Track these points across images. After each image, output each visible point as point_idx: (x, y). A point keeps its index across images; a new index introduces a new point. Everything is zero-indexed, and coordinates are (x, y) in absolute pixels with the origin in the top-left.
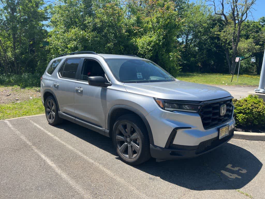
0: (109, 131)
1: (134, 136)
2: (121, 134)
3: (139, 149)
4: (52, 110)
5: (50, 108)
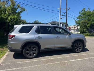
0: (72, 47)
2: (76, 46)
3: (82, 47)
4: (31, 51)
5: (29, 51)
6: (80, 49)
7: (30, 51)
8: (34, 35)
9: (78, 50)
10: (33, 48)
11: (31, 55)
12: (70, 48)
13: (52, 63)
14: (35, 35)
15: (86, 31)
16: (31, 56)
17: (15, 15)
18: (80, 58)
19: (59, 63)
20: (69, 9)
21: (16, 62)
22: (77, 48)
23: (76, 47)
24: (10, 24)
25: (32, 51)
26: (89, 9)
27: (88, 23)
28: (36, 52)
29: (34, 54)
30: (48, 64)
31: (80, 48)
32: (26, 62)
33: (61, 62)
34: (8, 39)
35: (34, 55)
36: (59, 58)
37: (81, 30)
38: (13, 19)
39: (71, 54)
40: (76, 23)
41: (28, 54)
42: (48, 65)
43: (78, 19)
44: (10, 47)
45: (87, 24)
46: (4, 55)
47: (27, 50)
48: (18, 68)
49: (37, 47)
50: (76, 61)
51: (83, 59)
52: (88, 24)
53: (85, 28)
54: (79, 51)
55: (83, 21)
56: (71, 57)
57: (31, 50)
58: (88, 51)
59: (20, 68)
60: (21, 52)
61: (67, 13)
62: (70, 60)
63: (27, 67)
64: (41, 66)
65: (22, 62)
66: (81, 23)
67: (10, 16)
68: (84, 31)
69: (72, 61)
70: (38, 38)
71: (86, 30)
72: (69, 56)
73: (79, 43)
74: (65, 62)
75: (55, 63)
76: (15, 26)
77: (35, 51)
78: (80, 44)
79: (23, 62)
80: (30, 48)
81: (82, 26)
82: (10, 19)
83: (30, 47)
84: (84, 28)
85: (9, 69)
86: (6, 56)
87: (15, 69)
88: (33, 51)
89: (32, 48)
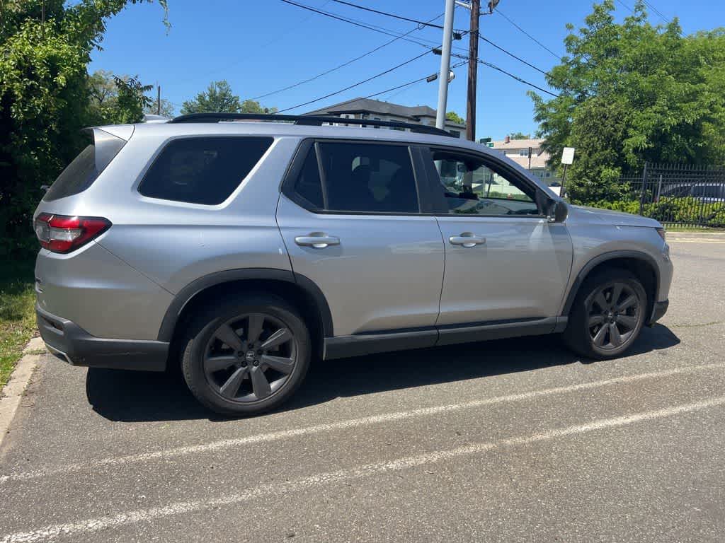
0: (567, 317)
1: (627, 303)
2: (598, 311)
3: (638, 319)
4: (250, 356)
5: (229, 352)
6: (623, 328)
7: (242, 354)
8: (270, 221)
9: (607, 339)
10: (269, 328)
11: (246, 387)
12: (555, 325)
13: (435, 457)
14: (281, 223)
15: (615, 187)
16: (252, 392)
17: (58, 30)
18: (637, 408)
19: (490, 453)
20: (492, 5)
21: (129, 447)
22: (600, 326)
23: (595, 319)
24: (17, 113)
25: (260, 352)
26: (639, 7)
27: (628, 126)
28: (294, 362)
29: (270, 381)
30: (410, 461)
31: (626, 319)
32: (212, 446)
33: (509, 442)
34: (44, 252)
35: (273, 385)
36: (477, 403)
37: (580, 176)
38: (42, 72)
39: (558, 370)
40: (538, 119)
41: (221, 376)
42: (407, 470)
43: (558, 92)
44: (66, 322)
45: (621, 126)
46: (6, 389)
47: (217, 349)
48: (167, 511)
49: (299, 324)
50: (617, 427)
51: (663, 413)
52: (631, 131)
53: (605, 162)
54: (617, 343)
55: (591, 105)
56: (567, 395)
57: (251, 347)
58: (678, 341)
59: (179, 507)
60: (161, 368)
61: (475, 35)
62: (569, 424)
63: (235, 498)
64: (358, 481)
65: (184, 450)
66: (581, 121)
67: (20, 43)
68: (600, 186)
69: (587, 433)
70: (311, 246)
71: (614, 179)
72: (549, 387)
73: (618, 287)
74: (536, 446)
75: (460, 451)
76: (103, 136)
77: (284, 350)
78: (624, 295)
79: (193, 449)
80: (240, 331)
81: (586, 141)
82: (19, 66)
83: (244, 324)
84: (597, 163)
85: (83, 516)
86: (26, 394)
87: (136, 516)
88: (270, 353)
89: (255, 329)
